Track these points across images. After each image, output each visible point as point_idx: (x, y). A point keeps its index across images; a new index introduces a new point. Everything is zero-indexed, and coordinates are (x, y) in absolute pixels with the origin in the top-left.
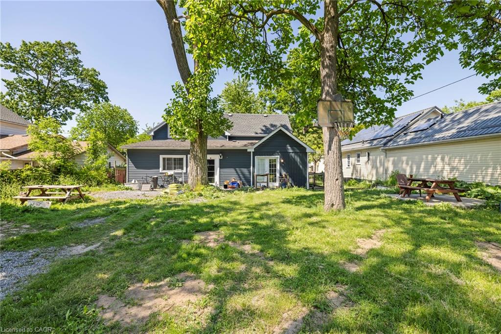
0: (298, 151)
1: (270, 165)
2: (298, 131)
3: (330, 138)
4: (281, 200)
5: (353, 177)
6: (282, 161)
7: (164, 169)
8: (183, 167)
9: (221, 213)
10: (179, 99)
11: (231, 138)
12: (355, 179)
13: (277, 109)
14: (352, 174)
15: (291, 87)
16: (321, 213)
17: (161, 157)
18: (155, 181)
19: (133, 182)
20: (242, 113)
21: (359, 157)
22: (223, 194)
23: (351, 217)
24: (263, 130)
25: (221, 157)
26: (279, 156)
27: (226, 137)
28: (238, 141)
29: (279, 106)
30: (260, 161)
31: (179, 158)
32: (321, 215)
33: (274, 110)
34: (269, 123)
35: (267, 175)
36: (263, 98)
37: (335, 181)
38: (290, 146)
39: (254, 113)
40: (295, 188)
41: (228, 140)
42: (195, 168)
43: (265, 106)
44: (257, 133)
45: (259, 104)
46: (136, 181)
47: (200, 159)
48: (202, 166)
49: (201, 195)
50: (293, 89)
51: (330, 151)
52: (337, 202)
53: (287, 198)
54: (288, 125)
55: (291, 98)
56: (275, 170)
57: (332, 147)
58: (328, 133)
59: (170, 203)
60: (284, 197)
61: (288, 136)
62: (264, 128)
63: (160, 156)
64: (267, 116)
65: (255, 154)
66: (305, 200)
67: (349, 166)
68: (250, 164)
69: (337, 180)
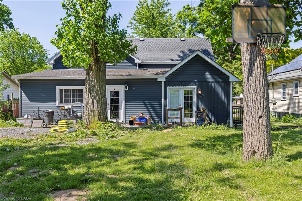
0: (220, 80)
1: (185, 97)
2: (224, 58)
3: (251, 58)
4: (190, 142)
5: (290, 112)
6: (200, 92)
7: (61, 102)
8: (82, 100)
9: (105, 160)
10: (70, 18)
11: (142, 66)
12: (292, 114)
13: (199, 32)
14: (288, 108)
15: (215, 5)
16: (238, 163)
17: (58, 88)
18: (51, 116)
19: (26, 117)
20: (156, 37)
21: (296, 87)
22: (122, 133)
23: (281, 170)
24: (179, 56)
25: (126, 88)
26: (196, 87)
27: (135, 64)
28: (149, 70)
29: (200, 29)
30: (172, 92)
31: (78, 90)
32: (236, 167)
33: (195, 33)
34: (187, 48)
35: (180, 109)
36: (182, 20)
37: (257, 118)
38: (210, 75)
39: (171, 37)
40: (214, 125)
41: (138, 68)
42: (91, 101)
43: (184, 29)
44: (172, 60)
45: (177, 27)
46: (29, 116)
47: (97, 90)
48: (99, 98)
49: (94, 134)
50: (217, 8)
51: (251, 78)
52: (261, 148)
53: (198, 138)
54: (209, 50)
55: (214, 19)
56: (192, 103)
57: (254, 72)
58: (248, 52)
59: (52, 144)
60: (194, 138)
61: (207, 62)
62: (181, 54)
63: (57, 86)
64: (185, 40)
65: (167, 84)
66: (221, 143)
67: (284, 98)
68: (162, 96)
69: (260, 117)
